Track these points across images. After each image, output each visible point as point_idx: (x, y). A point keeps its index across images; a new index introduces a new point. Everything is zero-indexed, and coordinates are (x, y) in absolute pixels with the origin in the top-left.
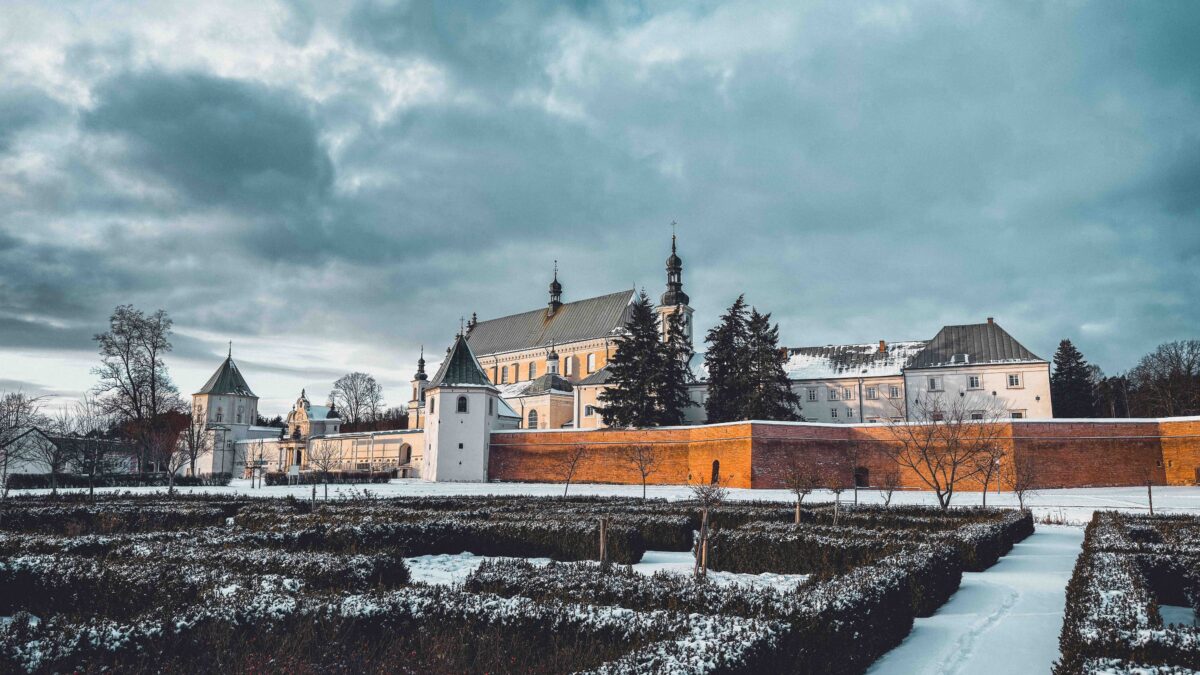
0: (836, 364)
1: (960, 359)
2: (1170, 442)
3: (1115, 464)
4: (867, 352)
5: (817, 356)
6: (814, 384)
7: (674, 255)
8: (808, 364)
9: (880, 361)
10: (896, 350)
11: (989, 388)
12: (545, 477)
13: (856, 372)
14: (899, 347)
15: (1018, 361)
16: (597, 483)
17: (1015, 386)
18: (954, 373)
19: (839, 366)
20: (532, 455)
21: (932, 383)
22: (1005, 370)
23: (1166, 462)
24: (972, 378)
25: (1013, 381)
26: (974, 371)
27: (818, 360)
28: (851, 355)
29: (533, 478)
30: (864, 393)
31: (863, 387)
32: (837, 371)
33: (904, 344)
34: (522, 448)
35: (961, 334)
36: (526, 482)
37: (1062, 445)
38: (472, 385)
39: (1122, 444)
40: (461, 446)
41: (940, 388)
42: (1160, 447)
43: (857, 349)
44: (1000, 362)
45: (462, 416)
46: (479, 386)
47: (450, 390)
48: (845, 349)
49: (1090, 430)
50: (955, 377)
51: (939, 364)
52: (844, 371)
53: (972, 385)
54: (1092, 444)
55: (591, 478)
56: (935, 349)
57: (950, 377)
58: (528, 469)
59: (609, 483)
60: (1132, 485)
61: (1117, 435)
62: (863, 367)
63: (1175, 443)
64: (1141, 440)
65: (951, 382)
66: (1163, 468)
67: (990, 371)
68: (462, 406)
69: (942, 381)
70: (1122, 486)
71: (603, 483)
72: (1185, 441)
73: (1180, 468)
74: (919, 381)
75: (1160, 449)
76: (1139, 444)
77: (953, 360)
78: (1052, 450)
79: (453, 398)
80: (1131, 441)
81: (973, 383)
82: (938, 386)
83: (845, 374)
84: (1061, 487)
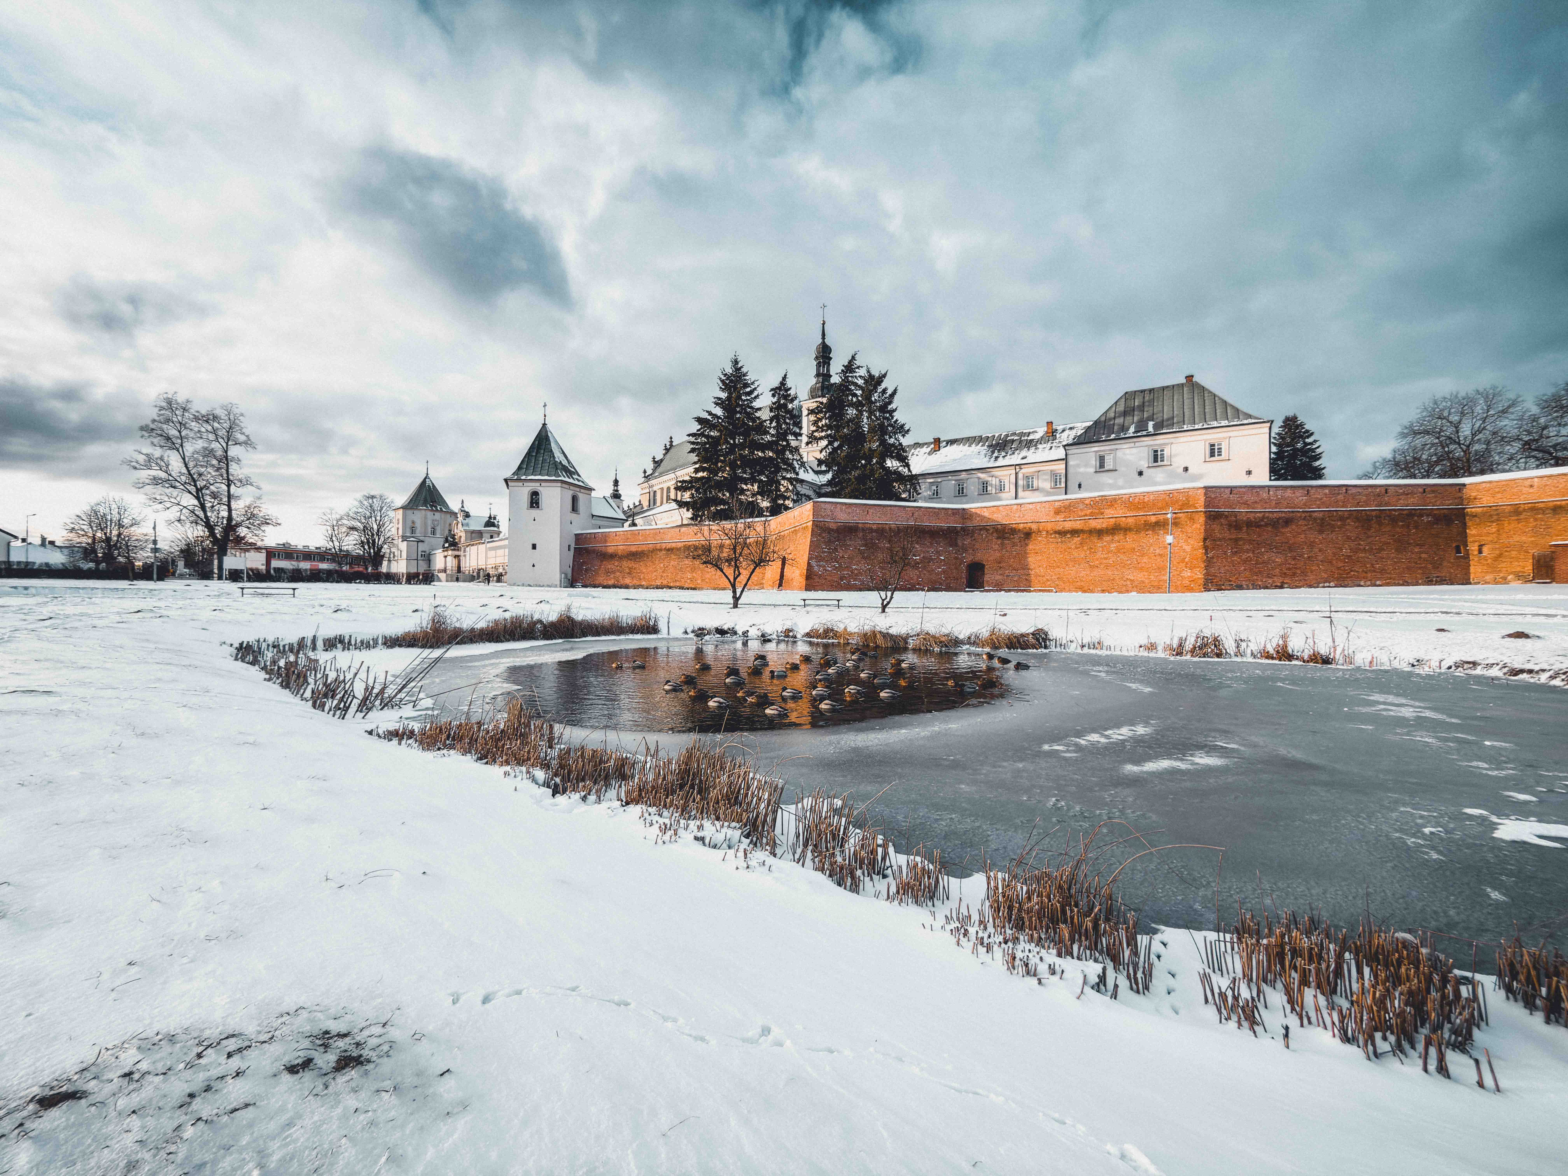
0: (993, 452)
1: (1141, 427)
2: (1484, 514)
3: (1380, 550)
4: (1031, 437)
5: (974, 445)
6: (963, 475)
7: (824, 343)
8: (963, 453)
9: (1045, 445)
10: (1067, 432)
11: (1179, 463)
12: (622, 582)
13: (1015, 459)
14: (1071, 429)
15: (1224, 423)
16: (670, 588)
17: (1216, 458)
18: (1132, 445)
19: (996, 454)
20: (613, 556)
21: (1102, 459)
22: (1205, 437)
23: (1473, 548)
24: (1156, 451)
25: (1214, 451)
26: (1160, 440)
27: (975, 448)
28: (1013, 441)
29: (611, 583)
30: (1020, 482)
31: (1020, 476)
32: (993, 459)
33: (1076, 425)
34: (603, 549)
35: (1147, 399)
36: (604, 587)
37: (1288, 522)
38: (546, 478)
39: (1394, 518)
40: (534, 547)
41: (1111, 467)
42: (1465, 524)
43: (1022, 434)
44: (1197, 427)
45: (534, 512)
46: (554, 478)
47: (521, 484)
48: (1007, 436)
49: (1340, 497)
50: (1134, 451)
51: (1113, 436)
52: (1001, 459)
53: (1156, 460)
54: (1342, 519)
55: (665, 582)
56: (1110, 419)
57: (1128, 451)
58: (608, 572)
59: (682, 588)
60: (1406, 583)
61: (1386, 504)
62: (1024, 453)
63: (1494, 515)
64: (1430, 513)
65: (1128, 457)
66: (1467, 557)
67: (1185, 439)
68: (534, 501)
69: (1115, 459)
70: (1388, 585)
71: (676, 587)
72: (1516, 511)
73: (1500, 555)
74: (1087, 457)
75: (1464, 526)
76: (1425, 519)
77: (1132, 429)
78: (1269, 528)
79: (524, 492)
80: (1411, 514)
81: (1157, 457)
82: (1109, 465)
83: (1001, 462)
84: (1281, 587)
